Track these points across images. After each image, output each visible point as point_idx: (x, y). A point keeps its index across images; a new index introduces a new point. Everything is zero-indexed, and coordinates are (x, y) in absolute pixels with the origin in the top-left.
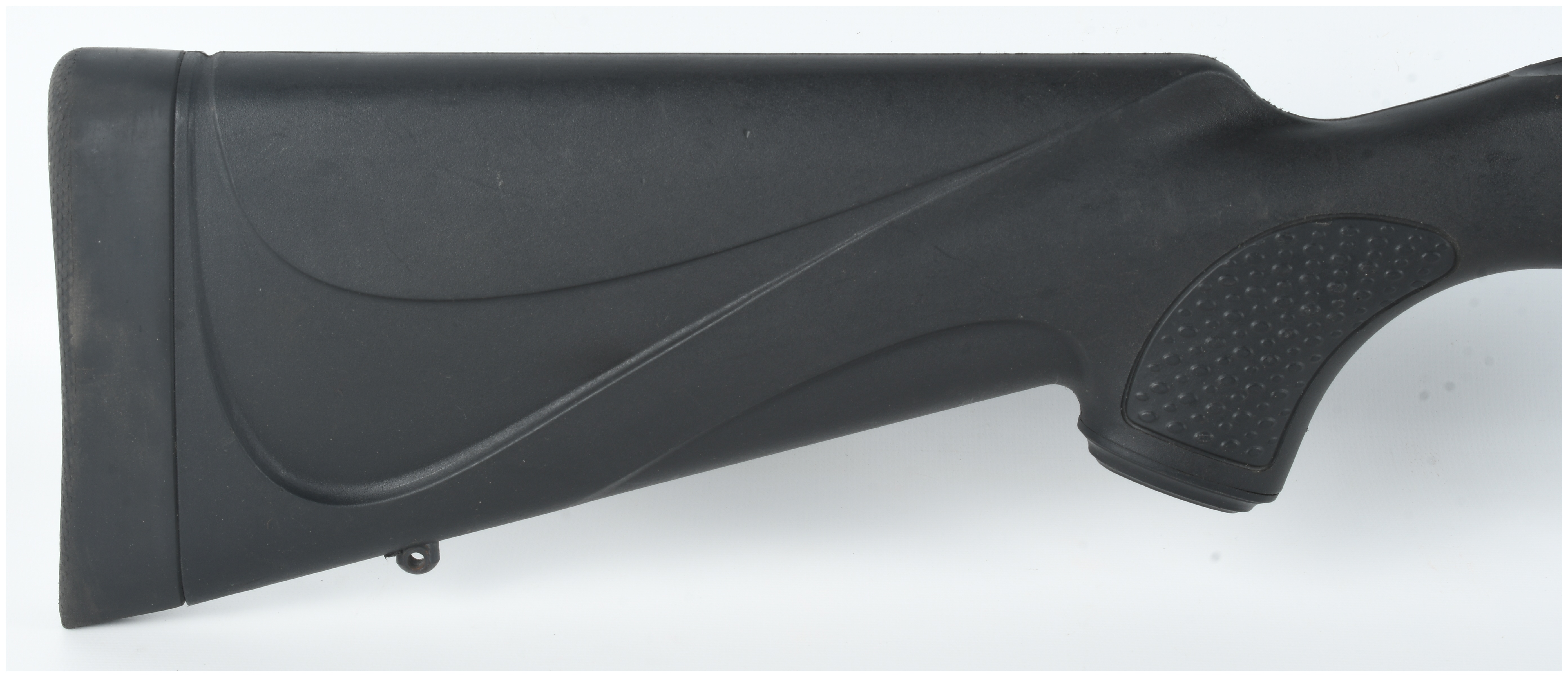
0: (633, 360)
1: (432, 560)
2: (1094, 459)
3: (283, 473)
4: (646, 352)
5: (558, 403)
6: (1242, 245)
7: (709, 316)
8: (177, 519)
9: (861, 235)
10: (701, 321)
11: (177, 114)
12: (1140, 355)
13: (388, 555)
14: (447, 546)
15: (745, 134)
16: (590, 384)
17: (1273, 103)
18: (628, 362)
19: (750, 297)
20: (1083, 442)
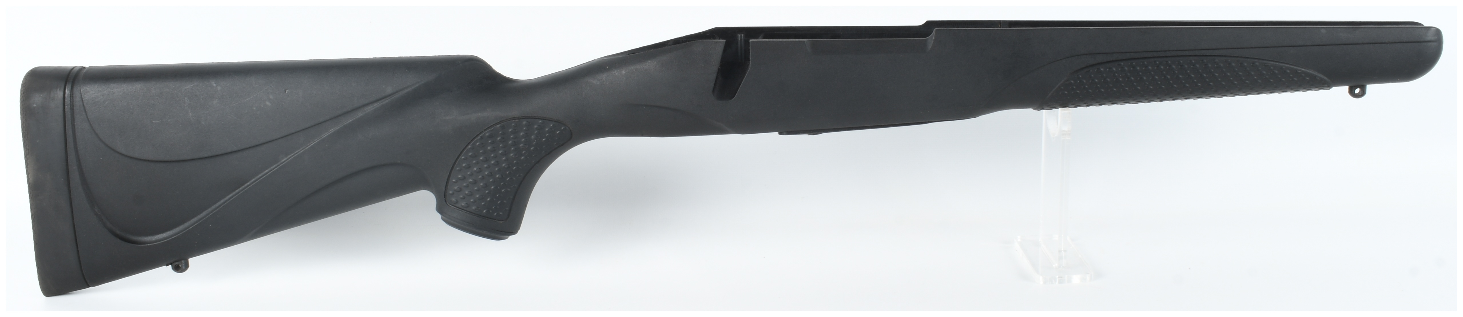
0: (249, 183)
1: (187, 266)
2: (445, 223)
3: (118, 232)
4: (253, 180)
5: (222, 201)
6: (485, 130)
7: (276, 165)
8: (78, 251)
9: (332, 131)
10: (273, 167)
11: (66, 90)
12: (449, 176)
13: (167, 265)
14: (192, 261)
15: (286, 92)
16: (234, 193)
17: (502, 74)
18: (247, 184)
19: (291, 157)
20: (439, 216)
